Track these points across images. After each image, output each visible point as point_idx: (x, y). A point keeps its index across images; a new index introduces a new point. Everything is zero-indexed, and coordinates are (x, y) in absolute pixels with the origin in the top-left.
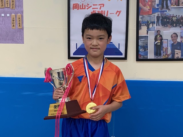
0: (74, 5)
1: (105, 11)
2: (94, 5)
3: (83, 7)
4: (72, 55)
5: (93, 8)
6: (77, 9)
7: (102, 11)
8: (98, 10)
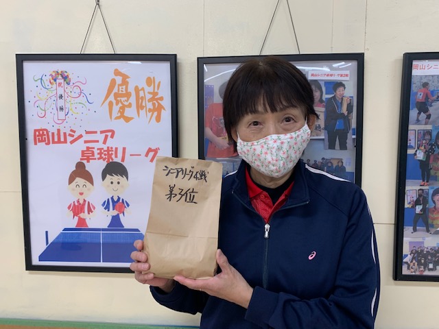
0: (37, 133)
1: (116, 149)
2: (87, 133)
3: (59, 138)
5: (86, 142)
6: (46, 144)
7: (109, 150)
8: (100, 145)
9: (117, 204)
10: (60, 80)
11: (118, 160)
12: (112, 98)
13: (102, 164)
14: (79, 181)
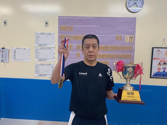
0: (154, 58)
2: (161, 58)
3: (157, 59)
4: (152, 77)
5: (161, 60)
7: (164, 61)
8: (163, 60)
9: (165, 68)
10: (159, 51)
11: (166, 62)
12: (166, 54)
13: (163, 63)
14: (159, 65)
